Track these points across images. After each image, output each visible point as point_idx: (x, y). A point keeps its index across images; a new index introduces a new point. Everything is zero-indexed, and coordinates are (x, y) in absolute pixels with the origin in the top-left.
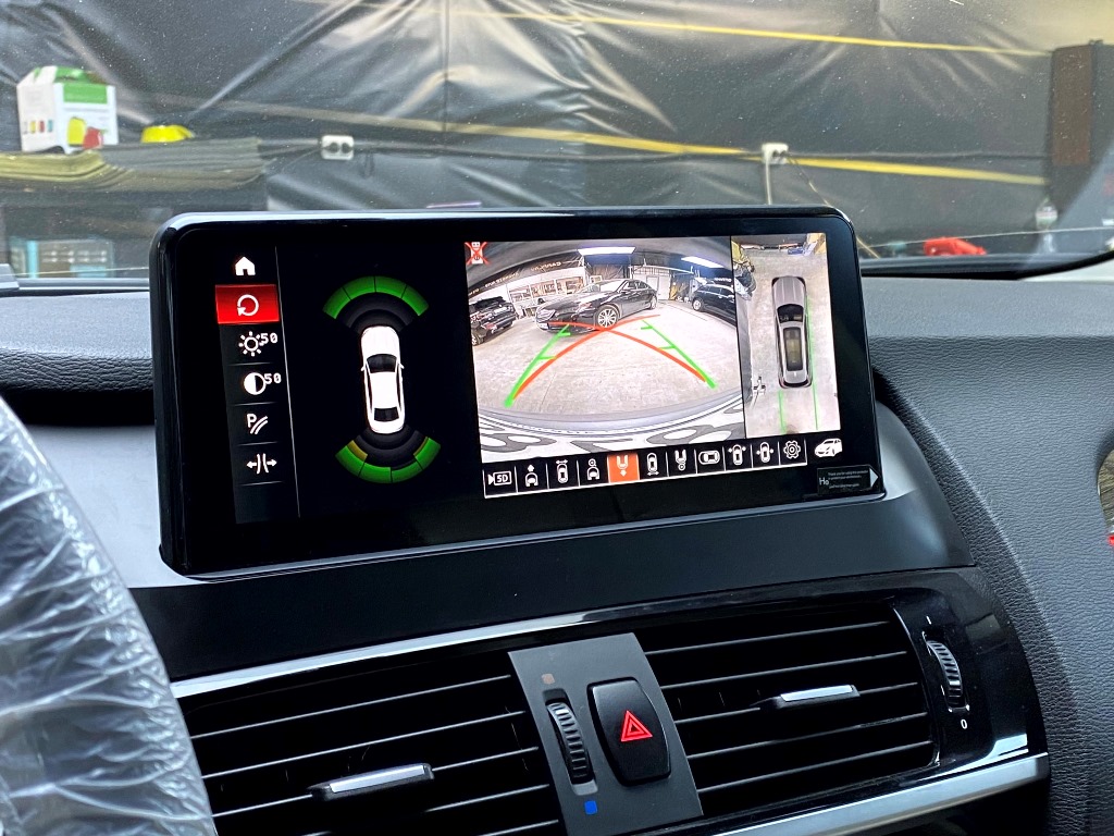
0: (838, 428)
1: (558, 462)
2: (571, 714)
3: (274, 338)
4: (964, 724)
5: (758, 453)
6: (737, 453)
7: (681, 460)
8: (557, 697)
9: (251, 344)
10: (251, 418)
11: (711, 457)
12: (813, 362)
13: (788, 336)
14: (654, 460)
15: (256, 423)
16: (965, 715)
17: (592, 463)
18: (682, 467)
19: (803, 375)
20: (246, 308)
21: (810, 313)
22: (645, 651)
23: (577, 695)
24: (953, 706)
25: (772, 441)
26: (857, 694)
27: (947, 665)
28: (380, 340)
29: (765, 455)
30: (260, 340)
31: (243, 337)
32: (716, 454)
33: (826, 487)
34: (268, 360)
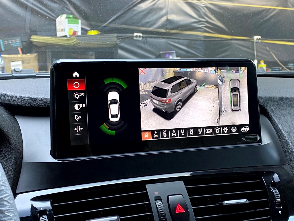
0: (248, 123)
1: (164, 131)
2: (162, 204)
3: (83, 94)
4: (280, 212)
5: (224, 130)
6: (217, 130)
7: (200, 131)
8: (158, 199)
9: (77, 96)
10: (76, 116)
11: (209, 131)
12: (241, 104)
13: (234, 96)
14: (192, 131)
15: (77, 118)
16: (281, 209)
17: (174, 131)
18: (200, 133)
19: (238, 108)
20: (76, 86)
21: (241, 90)
22: (185, 186)
23: (164, 199)
24: (277, 207)
25: (228, 127)
26: (248, 202)
27: (276, 194)
28: (113, 95)
29: (226, 131)
30: (79, 95)
31: (75, 94)
32: (211, 130)
33: (244, 140)
34: (82, 100)
